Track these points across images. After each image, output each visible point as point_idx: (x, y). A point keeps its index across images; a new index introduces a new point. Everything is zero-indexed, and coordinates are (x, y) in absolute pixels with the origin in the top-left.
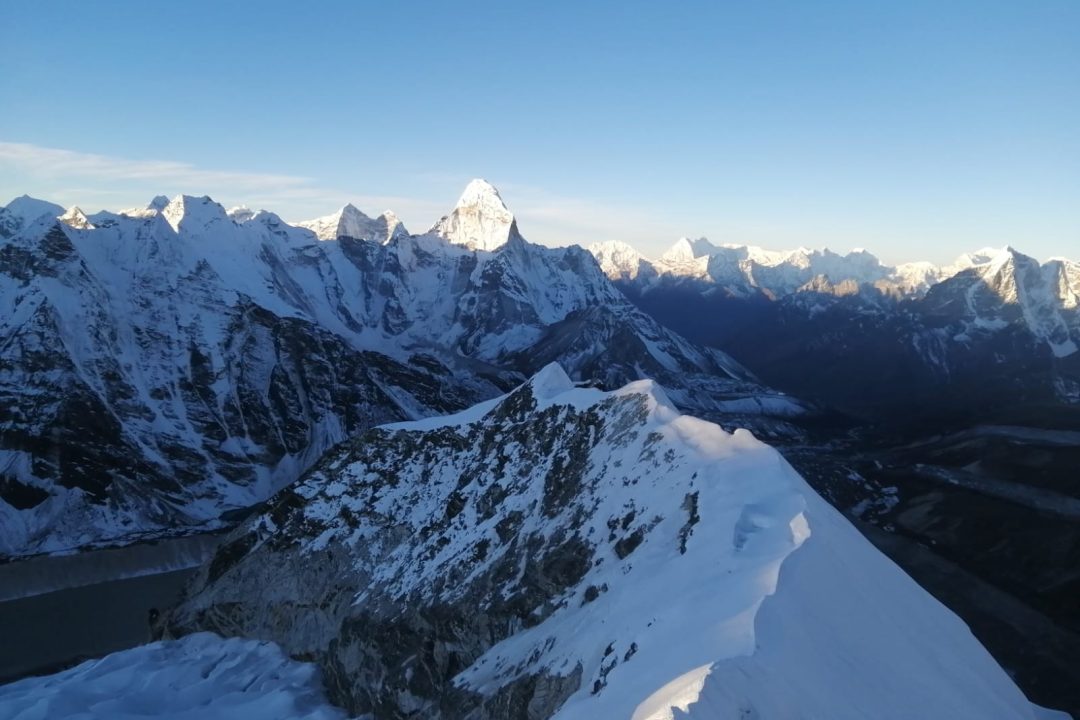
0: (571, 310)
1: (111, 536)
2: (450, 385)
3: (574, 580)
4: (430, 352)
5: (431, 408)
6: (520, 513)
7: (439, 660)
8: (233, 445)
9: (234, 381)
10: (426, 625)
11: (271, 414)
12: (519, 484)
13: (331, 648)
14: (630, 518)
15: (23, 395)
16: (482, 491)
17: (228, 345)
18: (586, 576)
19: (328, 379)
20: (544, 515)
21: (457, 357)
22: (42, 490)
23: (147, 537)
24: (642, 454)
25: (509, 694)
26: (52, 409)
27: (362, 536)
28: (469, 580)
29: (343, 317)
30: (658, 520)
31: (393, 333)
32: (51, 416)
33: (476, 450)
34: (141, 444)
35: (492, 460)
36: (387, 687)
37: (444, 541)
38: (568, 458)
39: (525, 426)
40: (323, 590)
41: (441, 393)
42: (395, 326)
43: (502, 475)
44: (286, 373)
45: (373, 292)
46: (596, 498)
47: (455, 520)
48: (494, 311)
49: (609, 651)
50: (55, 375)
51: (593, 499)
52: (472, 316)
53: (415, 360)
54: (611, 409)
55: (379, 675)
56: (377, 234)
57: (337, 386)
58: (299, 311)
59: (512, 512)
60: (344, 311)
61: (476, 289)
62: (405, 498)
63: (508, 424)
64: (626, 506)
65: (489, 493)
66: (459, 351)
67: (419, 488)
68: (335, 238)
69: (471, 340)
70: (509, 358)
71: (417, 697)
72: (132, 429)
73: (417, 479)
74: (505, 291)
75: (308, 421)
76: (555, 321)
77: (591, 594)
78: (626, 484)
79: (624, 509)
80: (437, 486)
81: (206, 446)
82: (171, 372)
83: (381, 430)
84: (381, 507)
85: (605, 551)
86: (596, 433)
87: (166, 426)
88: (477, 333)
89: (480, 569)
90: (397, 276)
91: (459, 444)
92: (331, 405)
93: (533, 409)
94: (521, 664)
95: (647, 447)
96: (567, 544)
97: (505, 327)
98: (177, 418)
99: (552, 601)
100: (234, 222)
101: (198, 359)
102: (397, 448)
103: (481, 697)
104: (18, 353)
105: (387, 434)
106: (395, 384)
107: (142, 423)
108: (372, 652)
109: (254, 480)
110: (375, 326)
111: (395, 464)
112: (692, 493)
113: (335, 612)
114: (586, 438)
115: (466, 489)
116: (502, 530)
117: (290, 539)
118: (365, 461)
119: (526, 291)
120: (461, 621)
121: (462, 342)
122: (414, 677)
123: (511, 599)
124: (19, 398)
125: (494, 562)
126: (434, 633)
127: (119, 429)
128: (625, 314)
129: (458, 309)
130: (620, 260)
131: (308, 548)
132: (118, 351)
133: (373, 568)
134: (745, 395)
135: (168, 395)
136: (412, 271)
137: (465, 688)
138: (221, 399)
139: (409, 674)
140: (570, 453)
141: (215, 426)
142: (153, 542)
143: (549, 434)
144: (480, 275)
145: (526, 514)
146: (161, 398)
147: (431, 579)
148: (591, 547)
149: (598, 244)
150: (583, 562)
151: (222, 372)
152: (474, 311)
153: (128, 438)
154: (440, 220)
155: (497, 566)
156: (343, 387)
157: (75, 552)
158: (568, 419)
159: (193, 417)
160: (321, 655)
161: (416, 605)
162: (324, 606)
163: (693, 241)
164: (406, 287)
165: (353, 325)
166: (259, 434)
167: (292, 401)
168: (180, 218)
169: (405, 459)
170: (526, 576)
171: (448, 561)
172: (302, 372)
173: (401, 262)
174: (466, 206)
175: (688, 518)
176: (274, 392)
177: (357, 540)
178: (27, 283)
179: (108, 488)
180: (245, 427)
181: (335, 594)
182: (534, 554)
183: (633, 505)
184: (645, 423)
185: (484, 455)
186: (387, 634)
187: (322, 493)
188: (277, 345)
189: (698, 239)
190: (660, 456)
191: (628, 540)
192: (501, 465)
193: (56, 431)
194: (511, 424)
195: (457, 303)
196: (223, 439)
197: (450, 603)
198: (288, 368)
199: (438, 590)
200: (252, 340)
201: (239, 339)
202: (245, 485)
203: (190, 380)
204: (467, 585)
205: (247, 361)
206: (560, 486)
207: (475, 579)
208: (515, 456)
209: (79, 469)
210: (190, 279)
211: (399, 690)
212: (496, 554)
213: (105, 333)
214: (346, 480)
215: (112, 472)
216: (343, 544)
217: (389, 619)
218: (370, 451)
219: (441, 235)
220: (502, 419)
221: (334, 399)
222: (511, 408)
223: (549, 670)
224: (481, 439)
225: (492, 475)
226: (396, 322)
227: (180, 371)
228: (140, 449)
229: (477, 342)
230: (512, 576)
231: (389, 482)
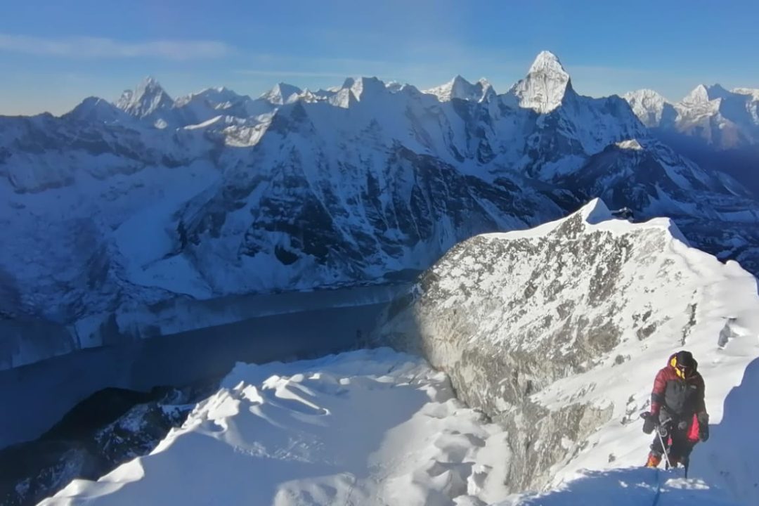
0: (608, 144)
1: (328, 283)
2: (520, 198)
3: (608, 349)
4: (507, 175)
5: (507, 214)
6: (573, 301)
7: (521, 383)
8: (391, 234)
9: (391, 194)
10: (513, 362)
11: (412, 215)
12: (572, 282)
13: (456, 366)
14: (648, 315)
15: (285, 201)
16: (547, 283)
17: (387, 172)
18: (616, 348)
19: (444, 194)
20: (589, 304)
21: (525, 179)
22: (295, 255)
23: (347, 285)
24: (659, 272)
25: (567, 413)
26: (299, 209)
27: (473, 303)
28: (540, 339)
29: (453, 152)
30: (667, 318)
31: (483, 163)
32: (298, 213)
33: (543, 255)
34: (342, 231)
35: (553, 263)
36: (490, 394)
37: (523, 312)
38: (606, 269)
39: (577, 243)
40: (450, 332)
41: (514, 205)
42: (485, 157)
43: (561, 275)
44: (420, 189)
45: (472, 135)
46: (625, 298)
47: (530, 300)
48: (552, 146)
49: (631, 400)
50: (300, 190)
51: (623, 299)
52: (536, 150)
53: (498, 182)
54: (639, 238)
55: (484, 387)
56: (475, 95)
57: (450, 198)
58: (427, 149)
59: (567, 300)
60: (454, 149)
61: (540, 130)
62: (498, 281)
63: (564, 240)
64: (646, 307)
65: (552, 285)
66: (527, 175)
67: (507, 276)
68: (449, 100)
69: (535, 167)
70: (560, 179)
71: (508, 403)
72: (337, 222)
73: (505, 270)
74: (560, 132)
75: (432, 220)
76: (595, 152)
77: (619, 360)
78: (647, 292)
79: (644, 308)
80: (518, 276)
81: (376, 234)
82: (357, 189)
83: (484, 238)
84: (483, 286)
85: (629, 334)
86: (627, 254)
87: (354, 221)
88: (538, 162)
89: (546, 333)
90: (487, 124)
91: (532, 251)
92: (446, 210)
93: (583, 231)
94: (574, 395)
95: (663, 268)
96: (605, 326)
97: (559, 157)
98: (360, 216)
99: (593, 360)
100: (390, 93)
101: (372, 181)
102: (493, 249)
103: (548, 411)
104: (282, 177)
105: (487, 240)
106: (485, 198)
107: (343, 218)
108: (481, 373)
109: (402, 255)
110: (472, 158)
111: (492, 260)
112: (693, 304)
113: (458, 345)
114: (619, 256)
115: (537, 281)
116: (561, 310)
117: (432, 299)
118: (474, 256)
119: (575, 130)
120: (535, 363)
121: (528, 168)
122: (506, 391)
123: (567, 355)
124: (283, 203)
125: (556, 330)
126: (518, 367)
127: (331, 222)
128: (650, 146)
129: (527, 145)
130: (649, 103)
131: (442, 306)
132: (330, 176)
133: (479, 322)
134: (743, 208)
135: (356, 203)
136: (497, 119)
137: (538, 404)
138: (384, 206)
139: (503, 389)
140: (608, 266)
141: (380, 221)
142: (349, 288)
143: (594, 251)
144: (544, 120)
145: (576, 302)
146: (351, 204)
147: (516, 334)
148: (620, 330)
149: (632, 93)
150: (615, 339)
151: (385, 189)
152: (537, 147)
153: (335, 227)
154: (517, 83)
155: (557, 333)
156: (453, 199)
157: (311, 290)
158: (607, 241)
159: (369, 216)
160: (450, 369)
161: (507, 349)
162: (451, 341)
163: (709, 87)
164: (492, 130)
165: (459, 158)
166: (405, 227)
167: (424, 207)
168: (360, 92)
169: (498, 257)
170: (576, 343)
171: (526, 325)
172: (429, 189)
173: (490, 113)
174: (536, 71)
175: (689, 320)
176: (413, 201)
177: (470, 304)
178: (285, 137)
179: (327, 256)
180: (397, 223)
181: (457, 335)
182: (581, 329)
183: (650, 306)
184: (663, 251)
185: (548, 259)
186: (490, 364)
187: (449, 274)
188: (415, 171)
189: (713, 85)
190: (671, 275)
191: (647, 329)
192: (560, 267)
193: (301, 222)
194: (567, 240)
195: (526, 141)
196: (385, 229)
197: (528, 351)
198: (421, 187)
199: (521, 342)
200: (401, 169)
201: (394, 168)
202: (397, 258)
203: (367, 193)
204: (538, 342)
205: (398, 182)
206: (600, 287)
207: (544, 339)
208: (570, 263)
209: (313, 244)
210: (367, 131)
211: (497, 397)
212: (557, 325)
213: (323, 165)
214: (463, 267)
215: (328, 246)
216: (462, 305)
217: (491, 355)
218: (477, 250)
219: (517, 93)
220: (560, 236)
221: (447, 207)
222: (567, 229)
223: (593, 404)
224: (546, 248)
225: (554, 273)
226: (486, 155)
227: (362, 188)
228: (341, 234)
229: (539, 168)
230: (568, 341)
231: (489, 271)
